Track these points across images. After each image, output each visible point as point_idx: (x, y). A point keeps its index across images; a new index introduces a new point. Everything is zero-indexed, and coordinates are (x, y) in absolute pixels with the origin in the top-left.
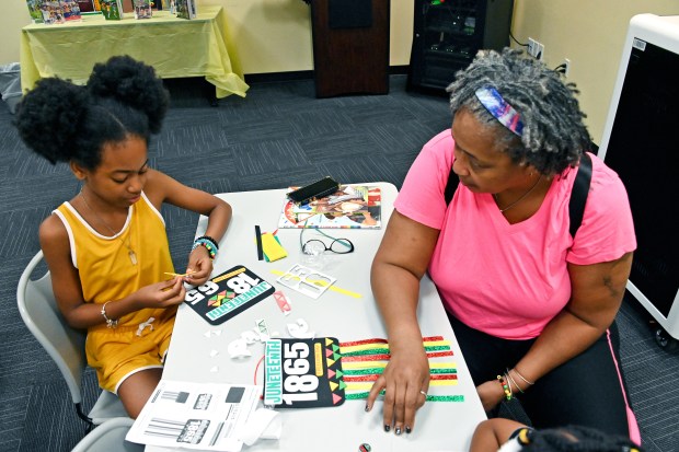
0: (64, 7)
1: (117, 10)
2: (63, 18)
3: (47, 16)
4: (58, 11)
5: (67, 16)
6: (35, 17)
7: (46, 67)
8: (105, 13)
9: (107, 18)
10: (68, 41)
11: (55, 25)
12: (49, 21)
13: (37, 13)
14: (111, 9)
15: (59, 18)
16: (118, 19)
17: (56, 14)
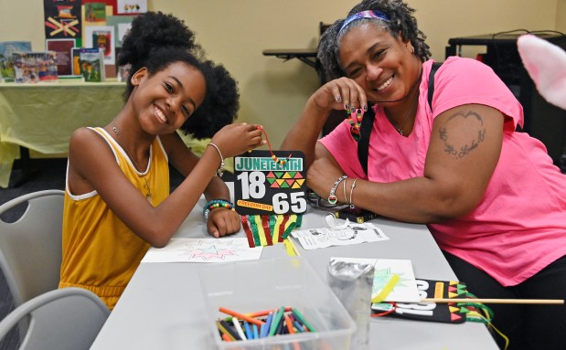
0: (41, 66)
1: (99, 71)
2: (37, 78)
3: (19, 73)
4: (33, 69)
5: (42, 76)
6: (5, 76)
7: (9, 129)
8: (86, 75)
9: (86, 80)
10: (39, 102)
11: (28, 83)
12: (20, 80)
13: (9, 72)
14: (93, 69)
15: (32, 77)
16: (99, 80)
17: (30, 72)
